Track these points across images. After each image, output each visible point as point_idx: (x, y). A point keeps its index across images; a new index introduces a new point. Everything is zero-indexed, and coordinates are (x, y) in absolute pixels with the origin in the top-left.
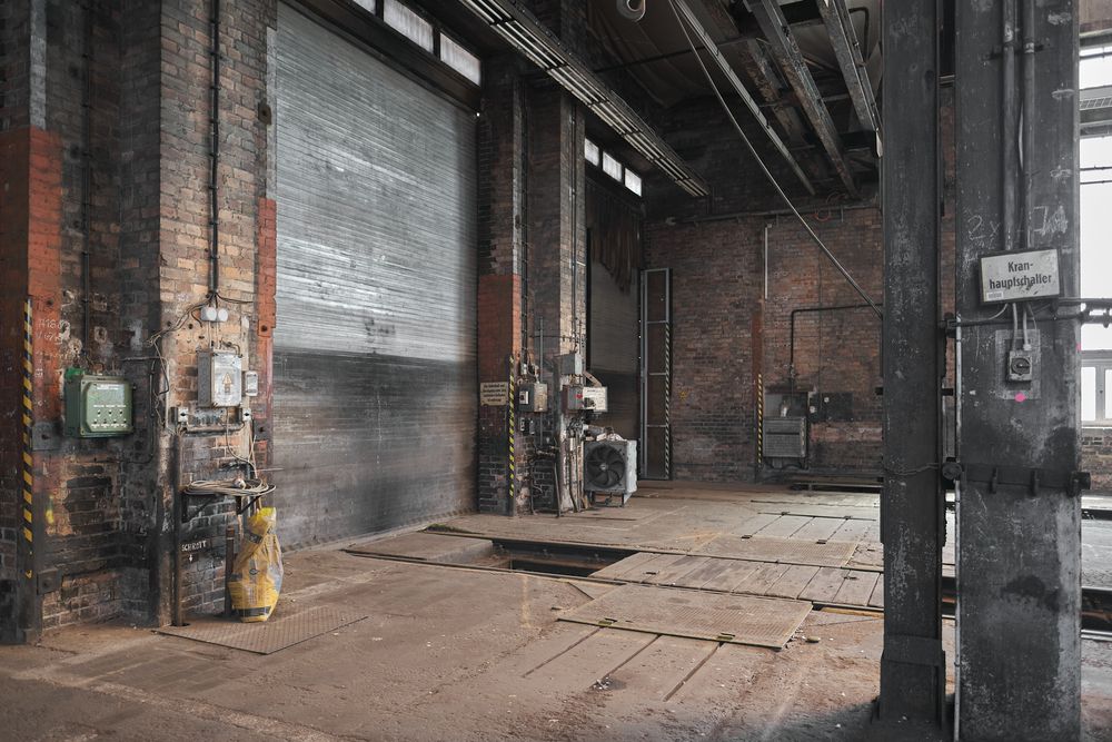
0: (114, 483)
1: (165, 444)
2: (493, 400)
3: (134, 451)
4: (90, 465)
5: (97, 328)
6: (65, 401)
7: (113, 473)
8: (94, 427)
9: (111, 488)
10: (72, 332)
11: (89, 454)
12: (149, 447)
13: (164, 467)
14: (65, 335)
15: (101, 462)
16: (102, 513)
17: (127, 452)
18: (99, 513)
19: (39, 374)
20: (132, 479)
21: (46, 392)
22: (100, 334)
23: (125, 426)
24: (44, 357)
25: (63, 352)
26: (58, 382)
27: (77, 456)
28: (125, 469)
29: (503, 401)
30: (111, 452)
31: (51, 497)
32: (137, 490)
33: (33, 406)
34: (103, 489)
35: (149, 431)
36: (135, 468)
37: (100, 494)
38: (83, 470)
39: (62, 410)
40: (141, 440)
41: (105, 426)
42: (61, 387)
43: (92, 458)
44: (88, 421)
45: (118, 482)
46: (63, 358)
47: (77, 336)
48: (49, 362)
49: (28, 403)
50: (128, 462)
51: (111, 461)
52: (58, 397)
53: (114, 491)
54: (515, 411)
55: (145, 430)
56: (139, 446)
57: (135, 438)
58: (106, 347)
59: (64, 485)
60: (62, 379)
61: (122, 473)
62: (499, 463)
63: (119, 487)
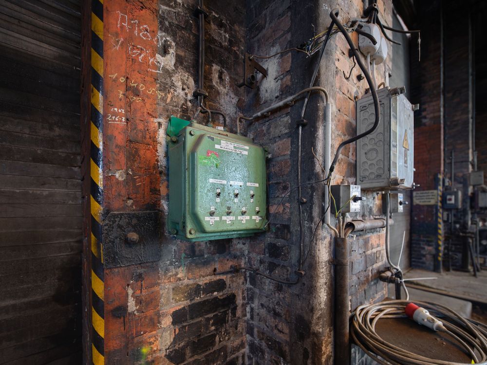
0: (239, 301)
1: (323, 253)
2: (425, 202)
3: (267, 257)
4: (207, 279)
5: (216, 67)
6: (167, 175)
7: (238, 287)
8: (209, 222)
9: (235, 309)
10: (179, 60)
11: (206, 263)
12: (294, 255)
13: (323, 295)
14: (168, 61)
15: (223, 273)
16: (224, 348)
17: (256, 257)
18: (219, 351)
19: (117, 118)
20: (264, 300)
21: (133, 156)
22: (220, 77)
23: (257, 218)
24: (128, 88)
25: (165, 88)
26: (154, 141)
27: (189, 270)
28: (253, 281)
29: (433, 202)
30: (235, 257)
31: (145, 350)
32: (271, 321)
33: (107, 179)
34: (225, 313)
35: (295, 228)
36: (268, 286)
37: (220, 321)
38: (197, 289)
39: (163, 190)
40: (280, 242)
41: (228, 219)
42: (161, 151)
43: (210, 270)
44: (200, 211)
45: (244, 298)
46: (164, 99)
47: (187, 69)
48: (137, 100)
49: (99, 175)
50: (256, 271)
51: (235, 270)
52: (156, 167)
53: (239, 313)
54: (442, 207)
55: (286, 227)
56: (274, 251)
57: (269, 239)
58: (228, 102)
59: (167, 321)
60: (161, 135)
61: (248, 285)
62: (429, 239)
63: (244, 306)
